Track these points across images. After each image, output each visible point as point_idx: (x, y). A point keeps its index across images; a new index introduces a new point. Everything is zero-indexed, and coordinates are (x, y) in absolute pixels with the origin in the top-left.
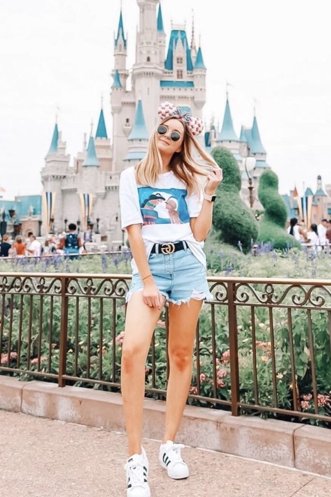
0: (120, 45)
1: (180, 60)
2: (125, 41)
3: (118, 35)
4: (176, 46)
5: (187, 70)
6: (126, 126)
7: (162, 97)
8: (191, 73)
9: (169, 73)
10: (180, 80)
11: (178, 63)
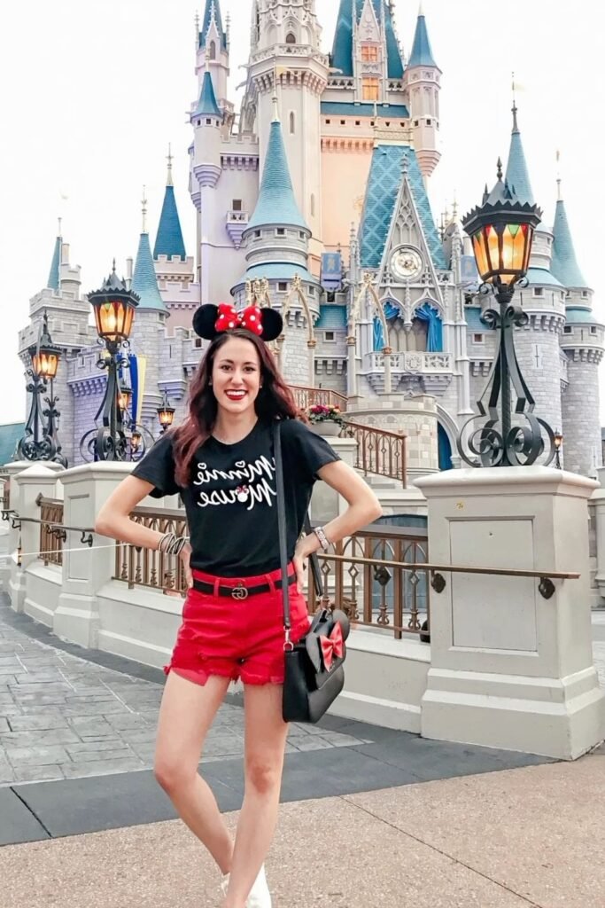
0: (213, 43)
1: (368, 46)
2: (224, 36)
3: (207, 22)
4: (359, 15)
5: (389, 77)
6: (234, 218)
7: (326, 144)
8: (399, 86)
9: (342, 84)
10: (370, 102)
11: (365, 57)
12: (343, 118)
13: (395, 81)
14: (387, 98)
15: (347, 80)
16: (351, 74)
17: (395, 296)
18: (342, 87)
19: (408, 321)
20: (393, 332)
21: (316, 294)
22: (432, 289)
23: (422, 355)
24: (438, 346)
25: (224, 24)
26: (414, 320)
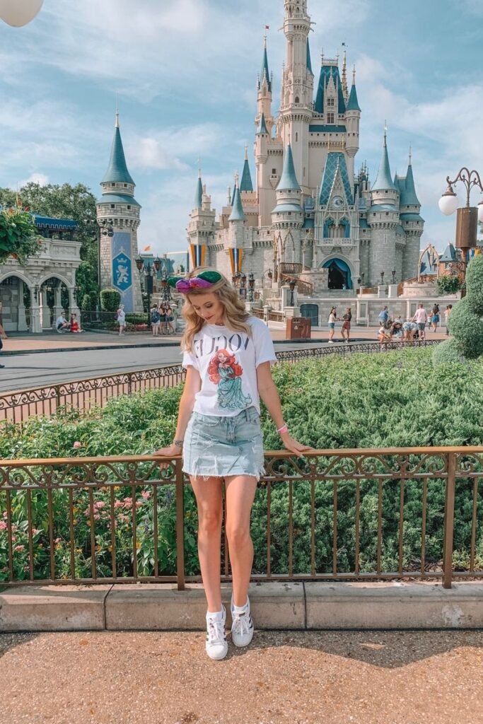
0: (265, 89)
1: (331, 102)
2: (270, 84)
3: (262, 77)
4: (327, 84)
5: (339, 113)
6: (273, 177)
7: (311, 144)
8: (343, 116)
9: (319, 116)
10: (330, 124)
11: (329, 104)
12: (318, 133)
13: (341, 114)
14: (337, 122)
15: (320, 114)
16: (322, 112)
17: (333, 216)
18: (318, 118)
19: (337, 225)
21: (302, 216)
22: (347, 213)
23: (341, 239)
24: (348, 236)
25: (270, 77)
26: (339, 225)
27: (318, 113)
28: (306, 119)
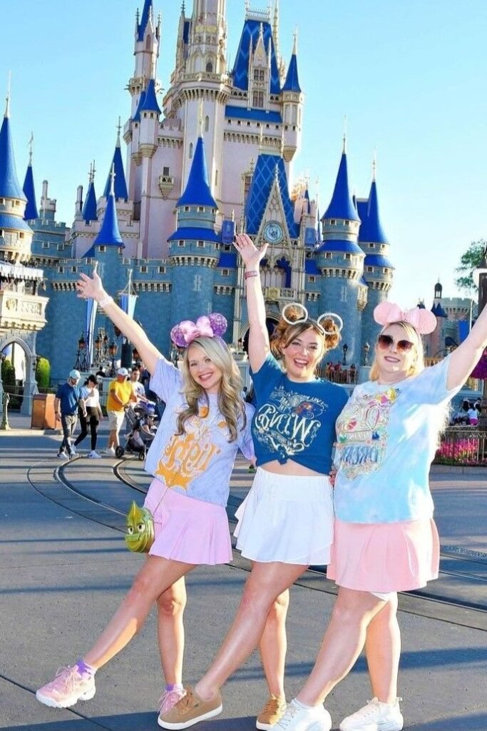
0: (149, 37)
1: (259, 75)
4: (254, 48)
5: (271, 92)
6: (164, 180)
7: (228, 135)
8: (277, 99)
9: (240, 94)
10: (258, 108)
11: (256, 77)
12: (240, 119)
13: (275, 96)
14: (268, 106)
15: (243, 92)
16: (246, 88)
18: (239, 97)
19: (272, 266)
20: (263, 272)
23: (278, 289)
24: (288, 283)
26: (276, 266)
27: (239, 90)
28: (223, 98)
